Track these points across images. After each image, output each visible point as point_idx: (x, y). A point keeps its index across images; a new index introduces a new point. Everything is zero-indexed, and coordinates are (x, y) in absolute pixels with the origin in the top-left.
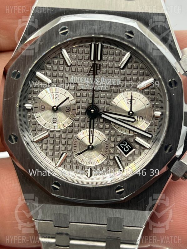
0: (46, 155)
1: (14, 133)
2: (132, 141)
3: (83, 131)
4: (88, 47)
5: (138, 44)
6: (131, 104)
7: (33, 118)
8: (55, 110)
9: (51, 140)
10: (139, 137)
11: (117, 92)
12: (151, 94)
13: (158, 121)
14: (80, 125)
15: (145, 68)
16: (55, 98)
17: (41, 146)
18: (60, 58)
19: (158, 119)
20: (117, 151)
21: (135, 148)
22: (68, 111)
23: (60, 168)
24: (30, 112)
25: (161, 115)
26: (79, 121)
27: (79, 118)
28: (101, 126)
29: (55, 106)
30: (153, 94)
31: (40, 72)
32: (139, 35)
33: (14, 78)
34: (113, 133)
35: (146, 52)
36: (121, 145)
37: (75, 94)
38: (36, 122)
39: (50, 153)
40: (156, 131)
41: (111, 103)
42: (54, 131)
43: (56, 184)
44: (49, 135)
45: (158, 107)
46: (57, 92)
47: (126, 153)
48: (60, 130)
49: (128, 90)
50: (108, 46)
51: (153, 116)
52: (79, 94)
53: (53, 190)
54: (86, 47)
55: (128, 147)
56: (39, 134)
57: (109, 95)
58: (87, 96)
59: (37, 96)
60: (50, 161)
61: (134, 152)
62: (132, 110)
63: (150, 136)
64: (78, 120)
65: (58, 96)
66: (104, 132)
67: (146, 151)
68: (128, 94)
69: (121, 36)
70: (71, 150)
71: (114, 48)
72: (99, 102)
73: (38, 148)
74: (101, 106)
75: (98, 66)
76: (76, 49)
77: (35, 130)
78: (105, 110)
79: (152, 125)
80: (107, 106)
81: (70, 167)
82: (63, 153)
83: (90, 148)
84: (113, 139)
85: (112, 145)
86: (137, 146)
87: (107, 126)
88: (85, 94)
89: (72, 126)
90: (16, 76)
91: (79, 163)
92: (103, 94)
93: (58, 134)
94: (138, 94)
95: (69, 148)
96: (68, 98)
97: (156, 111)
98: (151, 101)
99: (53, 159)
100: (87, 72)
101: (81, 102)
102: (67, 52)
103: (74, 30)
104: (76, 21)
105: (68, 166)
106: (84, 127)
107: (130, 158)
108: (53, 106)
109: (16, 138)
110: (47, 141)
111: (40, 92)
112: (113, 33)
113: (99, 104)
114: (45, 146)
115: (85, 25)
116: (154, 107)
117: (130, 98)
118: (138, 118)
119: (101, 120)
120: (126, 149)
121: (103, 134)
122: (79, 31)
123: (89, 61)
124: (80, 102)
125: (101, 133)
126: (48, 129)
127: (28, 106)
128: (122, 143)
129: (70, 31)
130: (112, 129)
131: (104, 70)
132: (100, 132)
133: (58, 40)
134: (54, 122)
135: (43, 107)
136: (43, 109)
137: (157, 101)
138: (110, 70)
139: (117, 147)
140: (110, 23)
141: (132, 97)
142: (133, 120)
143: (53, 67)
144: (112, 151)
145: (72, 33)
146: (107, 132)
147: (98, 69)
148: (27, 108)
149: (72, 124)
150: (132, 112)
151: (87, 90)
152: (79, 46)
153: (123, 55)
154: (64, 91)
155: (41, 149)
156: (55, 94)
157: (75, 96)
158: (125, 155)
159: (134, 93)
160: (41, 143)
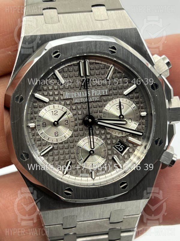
1: (25, 151)
3: (83, 139)
4: (77, 65)
5: (121, 57)
6: (121, 109)
7: (37, 135)
8: (56, 124)
9: (56, 152)
10: (131, 137)
11: (107, 101)
12: (136, 98)
13: (144, 120)
14: (79, 134)
15: (127, 77)
16: (54, 114)
17: (48, 159)
18: (53, 78)
19: (145, 118)
20: (115, 152)
21: (129, 146)
22: (67, 123)
23: (67, 175)
24: (33, 130)
25: (146, 114)
27: (78, 129)
28: (98, 132)
29: (55, 121)
30: (137, 98)
31: (38, 93)
32: (121, 49)
33: (18, 101)
34: (108, 136)
35: (128, 63)
36: (115, 146)
37: (71, 108)
38: (40, 138)
40: (144, 129)
41: (103, 111)
42: (57, 144)
43: (67, 190)
44: (53, 147)
45: (143, 108)
46: (55, 108)
47: (122, 152)
48: (62, 142)
49: (115, 98)
50: (93, 62)
51: (140, 117)
52: (74, 107)
53: (66, 195)
54: (75, 66)
55: (122, 147)
56: (44, 148)
57: (100, 104)
58: (82, 108)
59: (38, 115)
61: (128, 150)
63: (141, 134)
64: (77, 130)
65: (57, 112)
66: (101, 137)
67: (138, 148)
68: (116, 101)
69: (106, 52)
70: (75, 158)
71: (98, 63)
72: (93, 112)
73: (46, 161)
74: (95, 115)
75: (88, 80)
76: (66, 69)
77: (41, 146)
78: (99, 118)
79: (140, 125)
80: (100, 114)
81: (76, 173)
82: (68, 162)
83: (91, 153)
84: (109, 142)
85: (109, 147)
86: (131, 145)
87: (103, 132)
88: (79, 107)
89: (72, 137)
90: (19, 100)
92: (95, 104)
93: (61, 146)
94: (125, 99)
95: (73, 156)
96: (65, 113)
97: (142, 112)
98: (136, 104)
100: (79, 87)
102: (59, 72)
103: (65, 53)
104: (66, 44)
105: (74, 173)
106: (83, 136)
107: (126, 156)
108: (53, 121)
109: (27, 155)
110: (53, 153)
111: (40, 111)
112: (99, 51)
113: (93, 113)
115: (74, 47)
116: (140, 109)
117: (118, 104)
118: (128, 120)
119: (97, 127)
120: (121, 149)
122: (69, 52)
123: (79, 77)
124: (76, 115)
125: (99, 138)
126: (52, 143)
127: (32, 125)
128: (117, 144)
129: (62, 54)
130: (107, 133)
132: (97, 138)
133: (52, 63)
134: (56, 135)
135: (45, 123)
136: (45, 126)
137: (141, 103)
139: (114, 148)
140: (95, 42)
141: (120, 103)
142: (125, 123)
143: (48, 87)
144: (110, 152)
145: (63, 55)
146: (103, 137)
148: (31, 127)
149: (72, 134)
150: (123, 115)
151: (81, 103)
152: (69, 66)
153: (107, 68)
154: (61, 106)
155: (48, 161)
156: (53, 110)
157: (71, 110)
158: (121, 154)
159: (121, 99)
160: (47, 156)
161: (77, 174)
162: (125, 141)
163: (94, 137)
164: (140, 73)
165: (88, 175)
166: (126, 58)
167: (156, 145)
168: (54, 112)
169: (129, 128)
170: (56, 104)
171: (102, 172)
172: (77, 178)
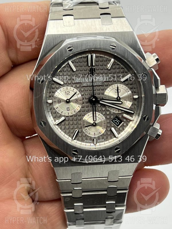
0: (65, 133)
1: (43, 120)
2: (121, 117)
3: (88, 114)
4: (86, 58)
5: (119, 52)
6: (118, 92)
7: (53, 109)
8: (68, 102)
9: (67, 123)
10: (125, 114)
11: (108, 86)
12: (130, 85)
13: (136, 101)
14: (85, 110)
16: (67, 94)
17: (61, 127)
18: (68, 67)
19: (136, 100)
20: (112, 125)
21: (123, 121)
22: (77, 101)
23: (75, 140)
24: (51, 105)
25: (138, 97)
26: (84, 107)
28: (100, 109)
29: (68, 99)
32: (119, 46)
34: (108, 113)
35: (125, 57)
36: (113, 121)
37: (80, 90)
38: (56, 111)
39: (68, 131)
40: (136, 108)
41: (104, 93)
42: (68, 116)
43: (74, 151)
44: (65, 119)
45: (136, 93)
46: (68, 89)
47: (118, 126)
48: (72, 115)
49: (114, 84)
50: (99, 56)
51: (133, 99)
52: (82, 89)
53: (73, 155)
54: (84, 58)
55: (118, 121)
56: (59, 119)
57: (102, 88)
58: (88, 90)
59: (55, 94)
60: (68, 137)
61: (123, 124)
62: (119, 96)
63: (133, 112)
65: (69, 92)
66: (102, 113)
67: (131, 122)
68: (115, 86)
69: (108, 48)
70: (81, 128)
71: (102, 57)
72: (97, 93)
73: (59, 129)
74: (97, 96)
75: (94, 69)
76: (78, 60)
77: (56, 117)
78: (101, 98)
79: (133, 105)
80: (102, 96)
81: (82, 139)
82: (76, 130)
83: (94, 125)
84: (108, 117)
85: (108, 121)
86: (125, 120)
87: (104, 109)
88: (86, 89)
89: (80, 112)
91: (88, 136)
92: (98, 88)
93: (71, 118)
94: (122, 85)
95: (80, 126)
96: (76, 93)
97: (134, 95)
98: (130, 89)
99: (69, 135)
101: (84, 95)
102: (72, 63)
103: (77, 48)
105: (80, 139)
106: (88, 111)
107: (121, 129)
108: (66, 99)
109: (45, 123)
110: (65, 123)
111: (56, 91)
112: (102, 47)
114: (63, 127)
116: (133, 93)
117: (117, 89)
118: (124, 101)
119: (99, 105)
120: (117, 123)
121: (101, 115)
123: (87, 67)
125: (100, 114)
126: (64, 116)
127: (50, 101)
128: (114, 119)
129: (74, 48)
130: (107, 110)
131: (97, 72)
132: (99, 113)
133: (67, 55)
134: (68, 110)
135: (60, 101)
136: (60, 102)
137: (134, 88)
138: (102, 71)
139: (112, 122)
141: (118, 88)
142: (121, 103)
143: (64, 74)
144: (109, 125)
146: (104, 113)
147: (94, 71)
148: (49, 102)
149: (80, 109)
150: (119, 97)
151: (87, 86)
152: (79, 58)
153: (109, 61)
154: (72, 88)
155: (61, 129)
156: (67, 91)
157: (80, 91)
158: (117, 127)
159: (119, 85)
160: (60, 125)
161: (82, 141)
162: (120, 116)
163: (97, 112)
164: (134, 65)
165: (91, 141)
166: (123, 53)
167: (143, 120)
168: (67, 92)
169: (124, 107)
170: (68, 86)
171: (102, 140)
172: (82, 143)
